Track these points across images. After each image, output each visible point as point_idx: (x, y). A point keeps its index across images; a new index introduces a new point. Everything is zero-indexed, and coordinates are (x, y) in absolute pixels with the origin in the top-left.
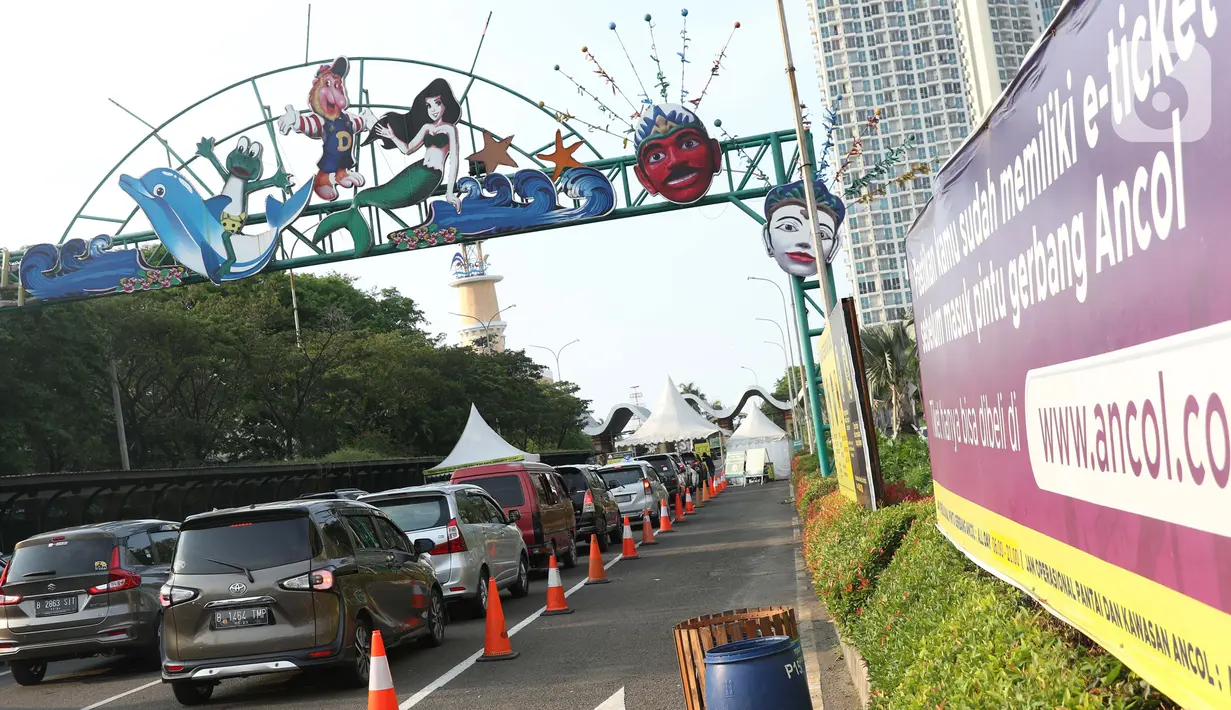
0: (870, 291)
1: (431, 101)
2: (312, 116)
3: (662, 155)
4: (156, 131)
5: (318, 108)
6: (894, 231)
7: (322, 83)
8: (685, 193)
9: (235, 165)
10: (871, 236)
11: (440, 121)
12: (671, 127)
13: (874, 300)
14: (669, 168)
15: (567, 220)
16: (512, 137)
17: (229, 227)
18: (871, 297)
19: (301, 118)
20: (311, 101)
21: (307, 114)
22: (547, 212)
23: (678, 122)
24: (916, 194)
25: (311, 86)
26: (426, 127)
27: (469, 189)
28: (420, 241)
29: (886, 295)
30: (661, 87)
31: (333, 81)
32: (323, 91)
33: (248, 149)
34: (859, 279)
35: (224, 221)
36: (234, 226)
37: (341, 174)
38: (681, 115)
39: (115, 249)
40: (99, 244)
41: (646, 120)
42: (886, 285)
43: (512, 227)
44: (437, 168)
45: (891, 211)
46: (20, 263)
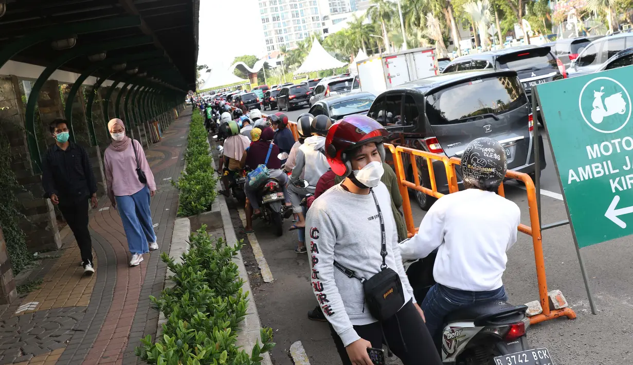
0: (267, 22)
13: (268, 26)
29: (274, 23)
34: (262, 16)
42: (274, 19)
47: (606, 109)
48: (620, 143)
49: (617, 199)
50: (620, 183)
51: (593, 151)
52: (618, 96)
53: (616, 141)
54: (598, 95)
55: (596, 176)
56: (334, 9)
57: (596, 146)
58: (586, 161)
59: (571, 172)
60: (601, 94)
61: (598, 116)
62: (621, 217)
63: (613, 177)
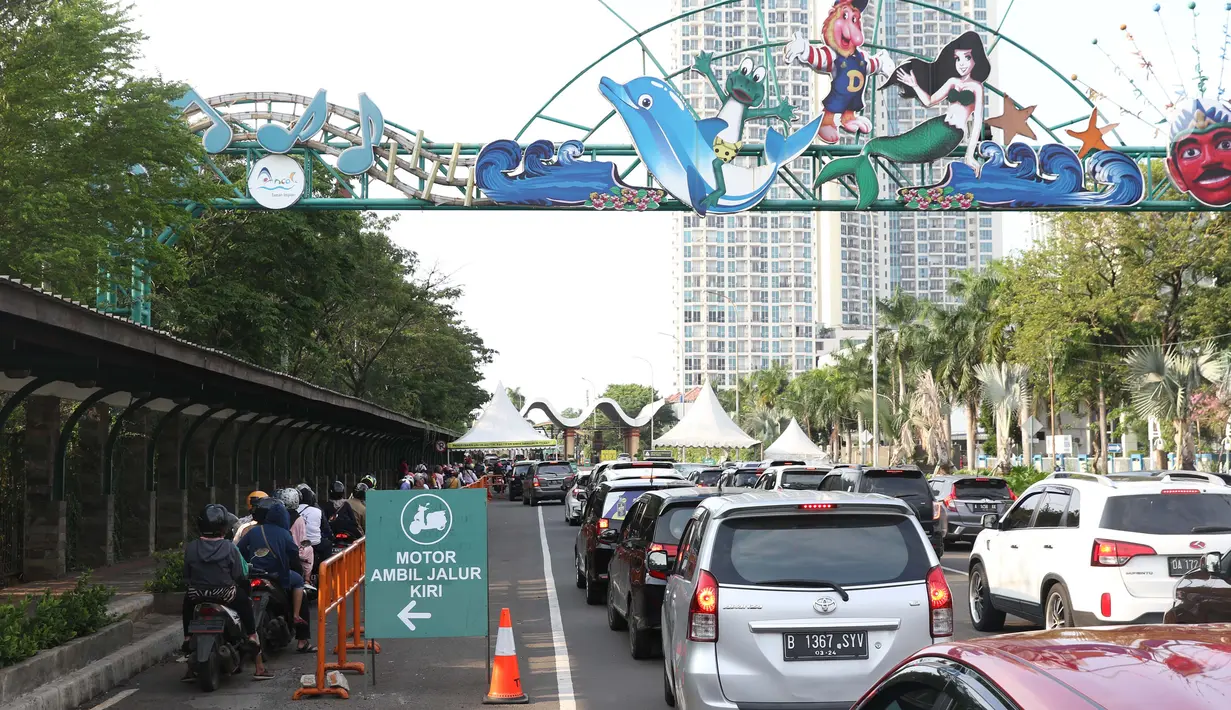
0: (695, 321)
1: (960, 54)
2: (825, 49)
3: (1197, 152)
4: (640, 35)
5: (831, 40)
6: (726, 265)
7: (839, 14)
8: (1217, 195)
9: (735, 87)
10: (703, 266)
11: (968, 76)
12: (1209, 124)
13: (697, 329)
14: (1203, 167)
15: (1092, 204)
16: (1033, 107)
17: (722, 155)
18: (695, 326)
19: (811, 48)
20: (824, 32)
21: (819, 46)
22: (1072, 191)
23: (1218, 120)
24: (753, 232)
25: (827, 16)
26: (952, 81)
27: (992, 154)
28: (933, 202)
29: (709, 326)
30: (1199, 80)
31: (852, 14)
32: (839, 23)
33: (752, 73)
34: (686, 307)
35: (717, 147)
36: (727, 154)
37: (848, 116)
38: (1220, 113)
39: (587, 159)
40: (571, 150)
41: (1184, 112)
42: (712, 317)
43: (1033, 203)
44: (959, 127)
45: (726, 245)
46: (476, 157)
47: (426, 523)
48: (431, 556)
49: (413, 604)
50: (420, 591)
51: (402, 558)
52: (442, 513)
53: (427, 553)
54: (422, 509)
55: (399, 579)
56: (851, 316)
57: (406, 554)
58: (392, 564)
59: (377, 571)
60: (426, 509)
61: (416, 527)
62: (412, 620)
63: (415, 584)
